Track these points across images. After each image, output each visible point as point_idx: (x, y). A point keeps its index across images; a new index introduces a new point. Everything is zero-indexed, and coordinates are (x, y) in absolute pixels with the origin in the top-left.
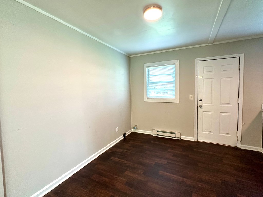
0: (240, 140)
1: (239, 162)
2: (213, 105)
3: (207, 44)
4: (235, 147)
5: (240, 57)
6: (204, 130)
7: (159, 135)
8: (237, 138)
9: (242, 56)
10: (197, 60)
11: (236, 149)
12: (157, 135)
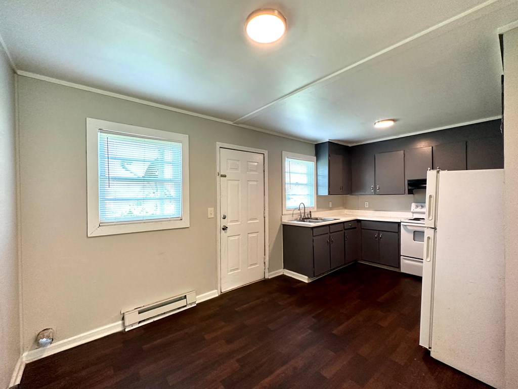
0: (268, 267)
1: (288, 296)
2: (239, 223)
3: (231, 123)
4: (262, 281)
5: (263, 154)
6: (229, 270)
7: (144, 321)
8: (265, 266)
9: (266, 153)
10: (219, 144)
11: (264, 282)
12: (140, 322)
